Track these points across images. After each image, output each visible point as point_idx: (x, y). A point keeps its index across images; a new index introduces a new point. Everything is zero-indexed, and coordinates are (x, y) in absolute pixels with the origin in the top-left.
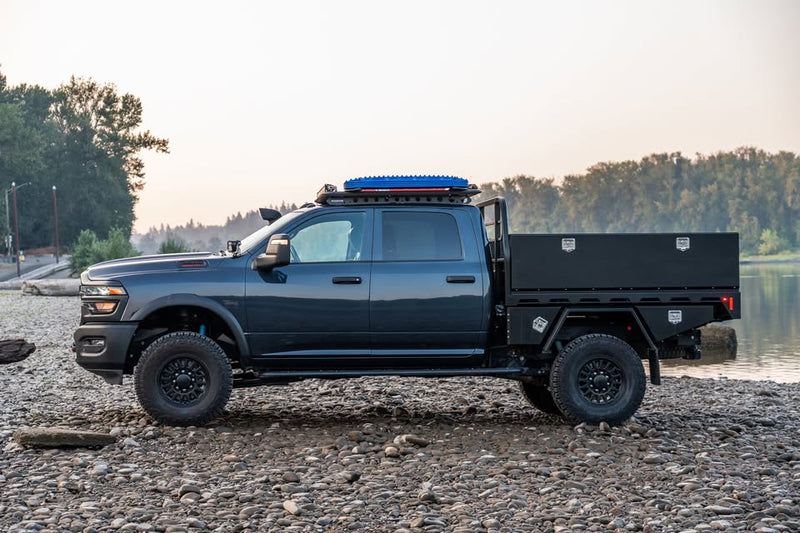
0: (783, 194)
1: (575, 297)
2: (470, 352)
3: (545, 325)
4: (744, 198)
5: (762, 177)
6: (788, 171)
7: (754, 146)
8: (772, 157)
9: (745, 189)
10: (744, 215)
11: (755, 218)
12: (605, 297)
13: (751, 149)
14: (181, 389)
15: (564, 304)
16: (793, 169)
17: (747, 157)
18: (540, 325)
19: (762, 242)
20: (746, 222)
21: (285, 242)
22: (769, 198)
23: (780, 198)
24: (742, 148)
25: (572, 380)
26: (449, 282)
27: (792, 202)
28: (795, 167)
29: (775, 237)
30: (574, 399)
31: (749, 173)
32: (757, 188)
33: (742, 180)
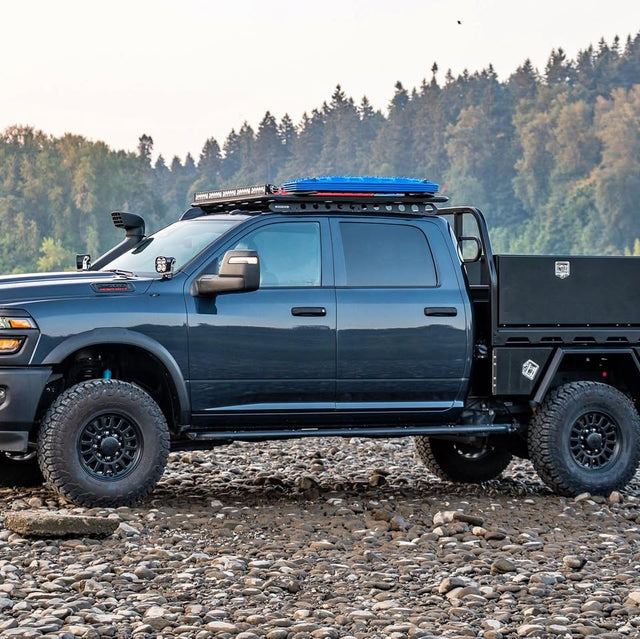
0: (70, 191)
1: (569, 334)
2: (448, 404)
3: (535, 370)
4: (19, 194)
5: (43, 168)
6: (76, 162)
7: (31, 126)
8: (56, 142)
9: (20, 183)
10: (19, 219)
11: (33, 223)
12: (601, 335)
13: (26, 130)
14: (103, 456)
15: (557, 344)
16: (83, 159)
17: (21, 140)
18: (530, 370)
19: (43, 255)
20: (21, 227)
21: (253, 261)
22: (52, 197)
23: (66, 196)
24: (15, 128)
25: (565, 439)
26: (427, 315)
27: (82, 203)
28: (87, 155)
29: (60, 248)
30: (568, 462)
31: (25, 162)
32: (37, 182)
33: (17, 170)
